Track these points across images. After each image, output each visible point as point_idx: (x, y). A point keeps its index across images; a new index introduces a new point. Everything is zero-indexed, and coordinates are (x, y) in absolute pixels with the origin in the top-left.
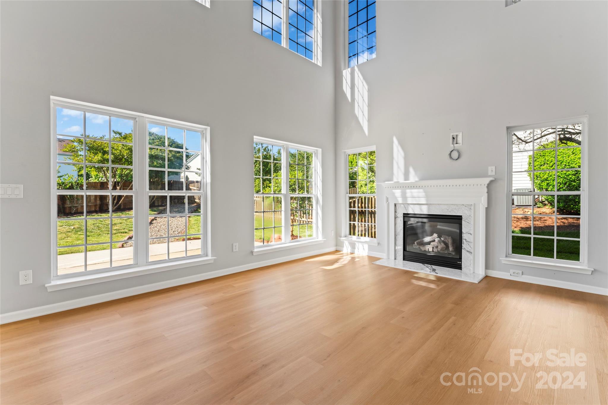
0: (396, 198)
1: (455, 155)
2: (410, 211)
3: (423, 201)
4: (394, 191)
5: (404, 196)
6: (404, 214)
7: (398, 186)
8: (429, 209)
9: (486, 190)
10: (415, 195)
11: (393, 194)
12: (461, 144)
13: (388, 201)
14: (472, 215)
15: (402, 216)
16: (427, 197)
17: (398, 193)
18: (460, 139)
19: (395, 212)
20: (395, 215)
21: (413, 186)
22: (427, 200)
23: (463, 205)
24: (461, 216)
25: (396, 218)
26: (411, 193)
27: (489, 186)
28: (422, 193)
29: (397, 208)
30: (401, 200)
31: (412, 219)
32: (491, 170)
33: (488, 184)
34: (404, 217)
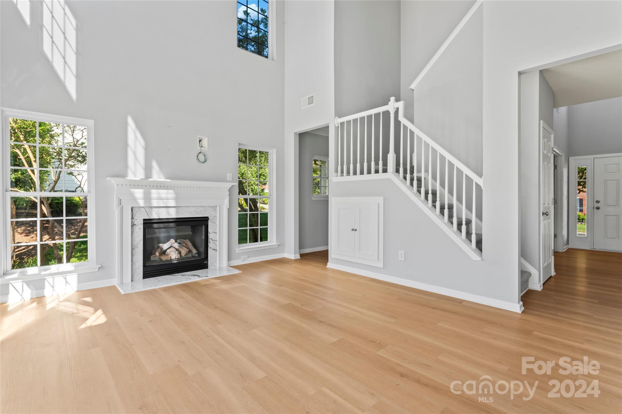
0: (135, 199)
1: (201, 157)
2: (155, 215)
3: (172, 203)
4: (132, 190)
5: (147, 197)
6: (144, 220)
7: (136, 185)
8: (177, 212)
10: (164, 196)
11: (132, 194)
13: (120, 205)
14: (218, 216)
15: (142, 223)
16: (177, 199)
17: (139, 193)
18: (205, 143)
19: (132, 218)
20: (132, 223)
21: (159, 186)
22: (177, 202)
23: (210, 206)
24: (208, 217)
25: (133, 225)
26: (158, 193)
27: (230, 190)
28: (170, 194)
29: (134, 213)
30: (141, 203)
31: (156, 226)
32: (229, 176)
33: (230, 188)
34: (144, 223)
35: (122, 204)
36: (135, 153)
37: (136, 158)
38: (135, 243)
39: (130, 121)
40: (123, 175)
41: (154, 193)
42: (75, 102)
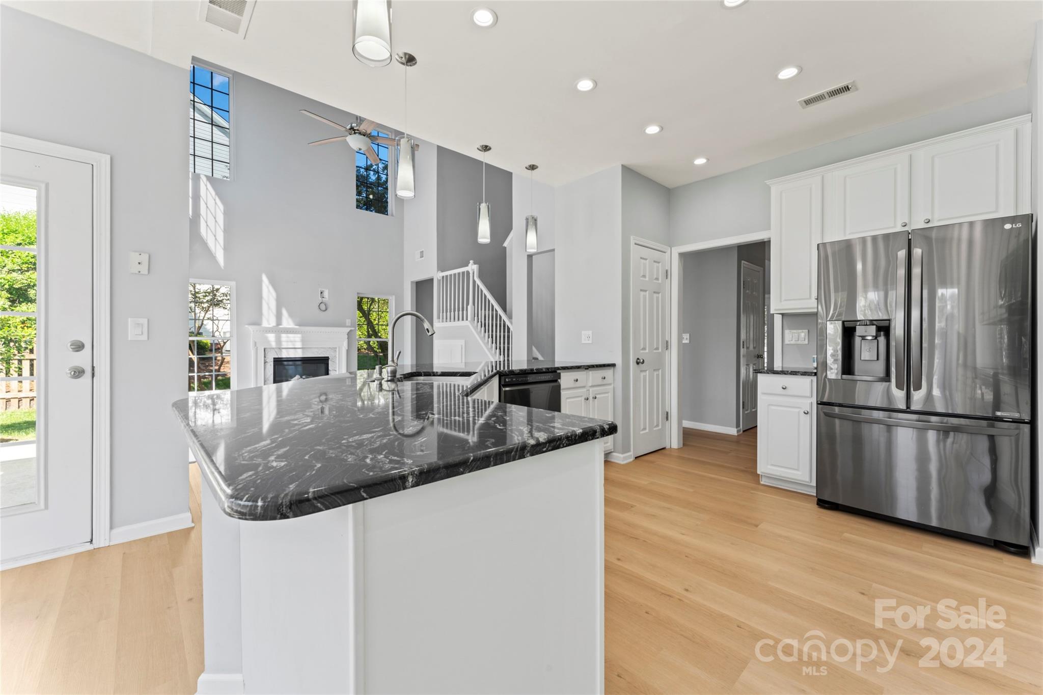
0: (269, 342)
1: (323, 307)
2: (285, 355)
3: (299, 345)
4: (266, 335)
5: (278, 341)
6: (274, 358)
7: (269, 330)
8: (303, 353)
9: (347, 336)
10: (292, 339)
11: (266, 338)
12: (327, 299)
13: (255, 346)
14: (337, 356)
16: (303, 341)
17: (271, 337)
18: (326, 294)
19: (265, 357)
20: (265, 360)
21: (288, 331)
22: (303, 344)
23: (330, 348)
24: (328, 357)
25: (265, 362)
26: (288, 337)
27: (349, 334)
28: (297, 337)
29: (266, 353)
30: (274, 345)
31: (285, 363)
32: (348, 322)
33: (348, 332)
34: (274, 361)
35: (257, 346)
36: (268, 304)
37: (269, 308)
38: (267, 377)
39: (265, 279)
40: (257, 323)
41: (284, 337)
42: (223, 268)
